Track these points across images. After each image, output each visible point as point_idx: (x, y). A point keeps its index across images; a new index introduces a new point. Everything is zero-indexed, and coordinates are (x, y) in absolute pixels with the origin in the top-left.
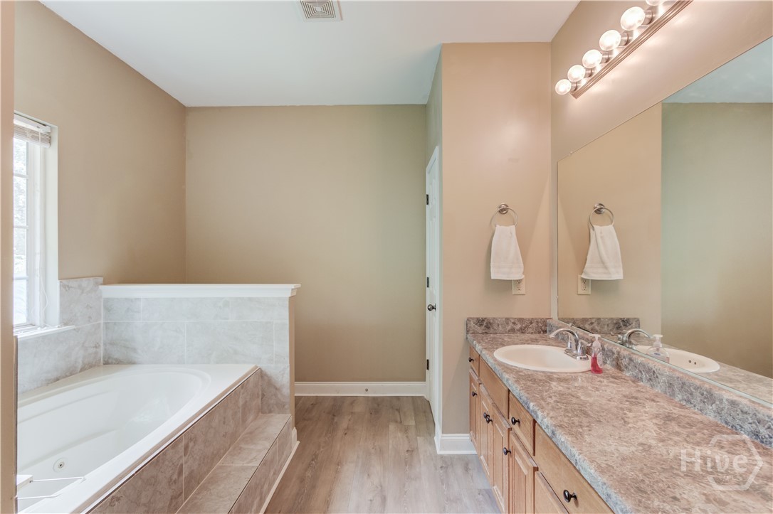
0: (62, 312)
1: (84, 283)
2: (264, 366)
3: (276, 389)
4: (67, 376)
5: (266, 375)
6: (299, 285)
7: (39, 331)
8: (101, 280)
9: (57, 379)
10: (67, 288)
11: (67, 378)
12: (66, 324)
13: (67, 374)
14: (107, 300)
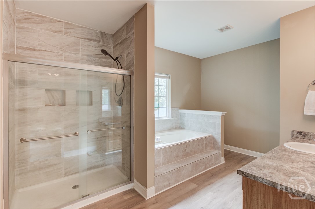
0: (171, 115)
1: (176, 109)
2: (214, 135)
3: (217, 143)
5: (214, 138)
6: (226, 112)
7: (168, 118)
8: (179, 108)
9: (170, 129)
10: (172, 110)
12: (172, 118)
14: (180, 113)
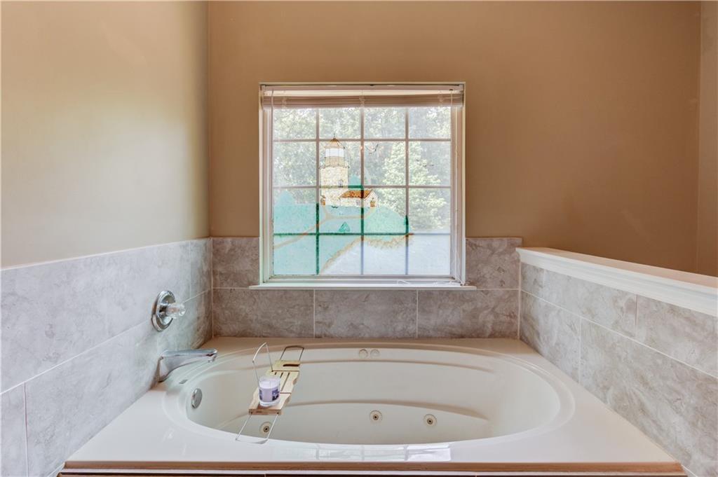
0: (468, 271)
1: (496, 242)
4: (472, 337)
8: (519, 241)
10: (474, 247)
11: (473, 339)
12: (471, 284)
13: (473, 335)
14: (526, 267)
